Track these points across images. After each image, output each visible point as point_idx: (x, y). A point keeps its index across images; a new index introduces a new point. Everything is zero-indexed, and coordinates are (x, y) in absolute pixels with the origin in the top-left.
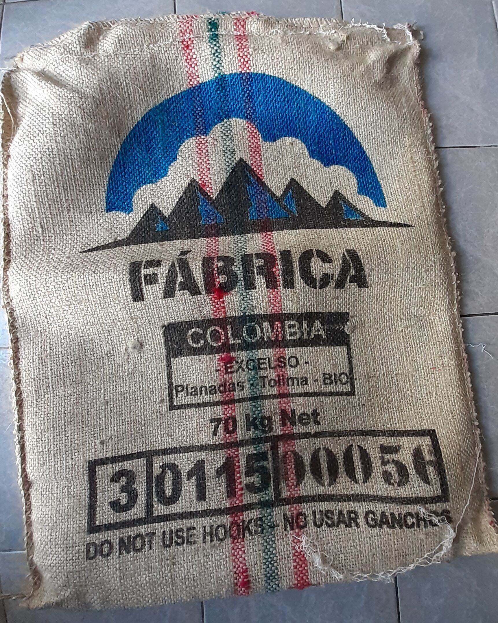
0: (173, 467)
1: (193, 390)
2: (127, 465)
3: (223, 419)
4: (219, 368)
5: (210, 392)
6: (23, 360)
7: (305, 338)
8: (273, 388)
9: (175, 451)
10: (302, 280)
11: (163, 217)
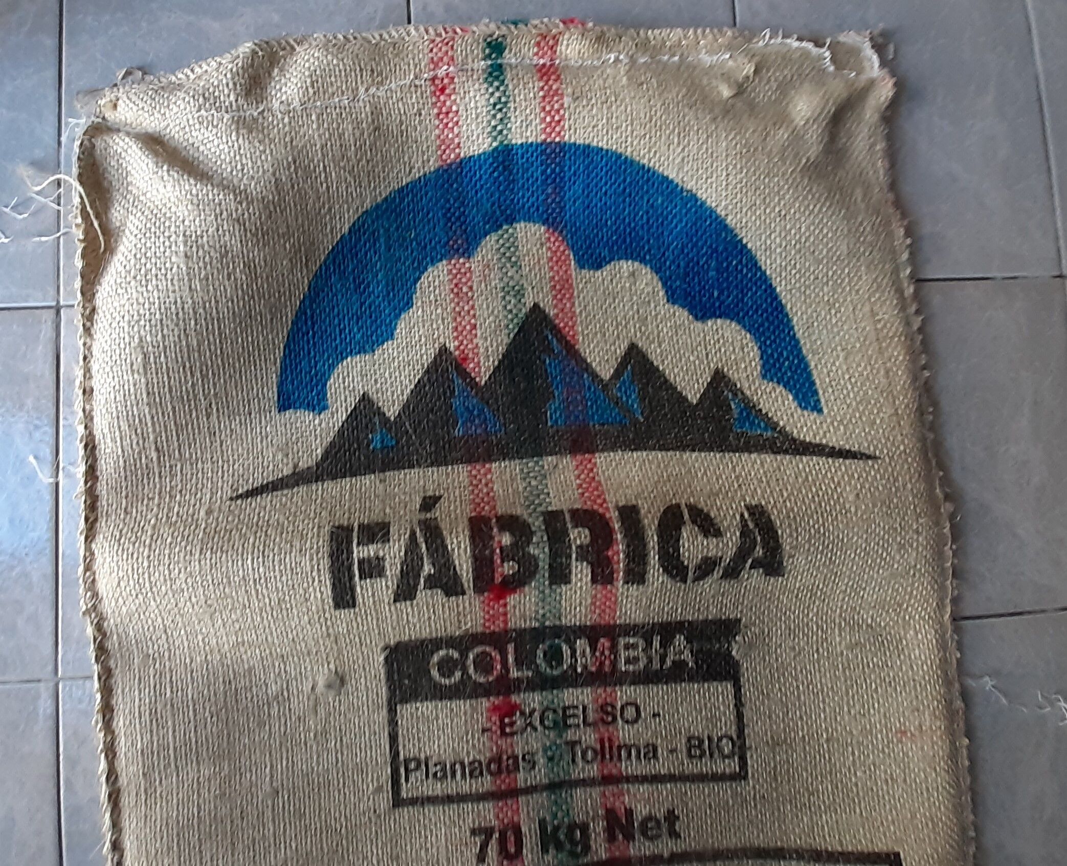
1: (438, 767)
3: (497, 829)
4: (489, 725)
5: (470, 773)
6: (120, 713)
7: (655, 668)
8: (590, 766)
10: (661, 570)
11: (385, 420)
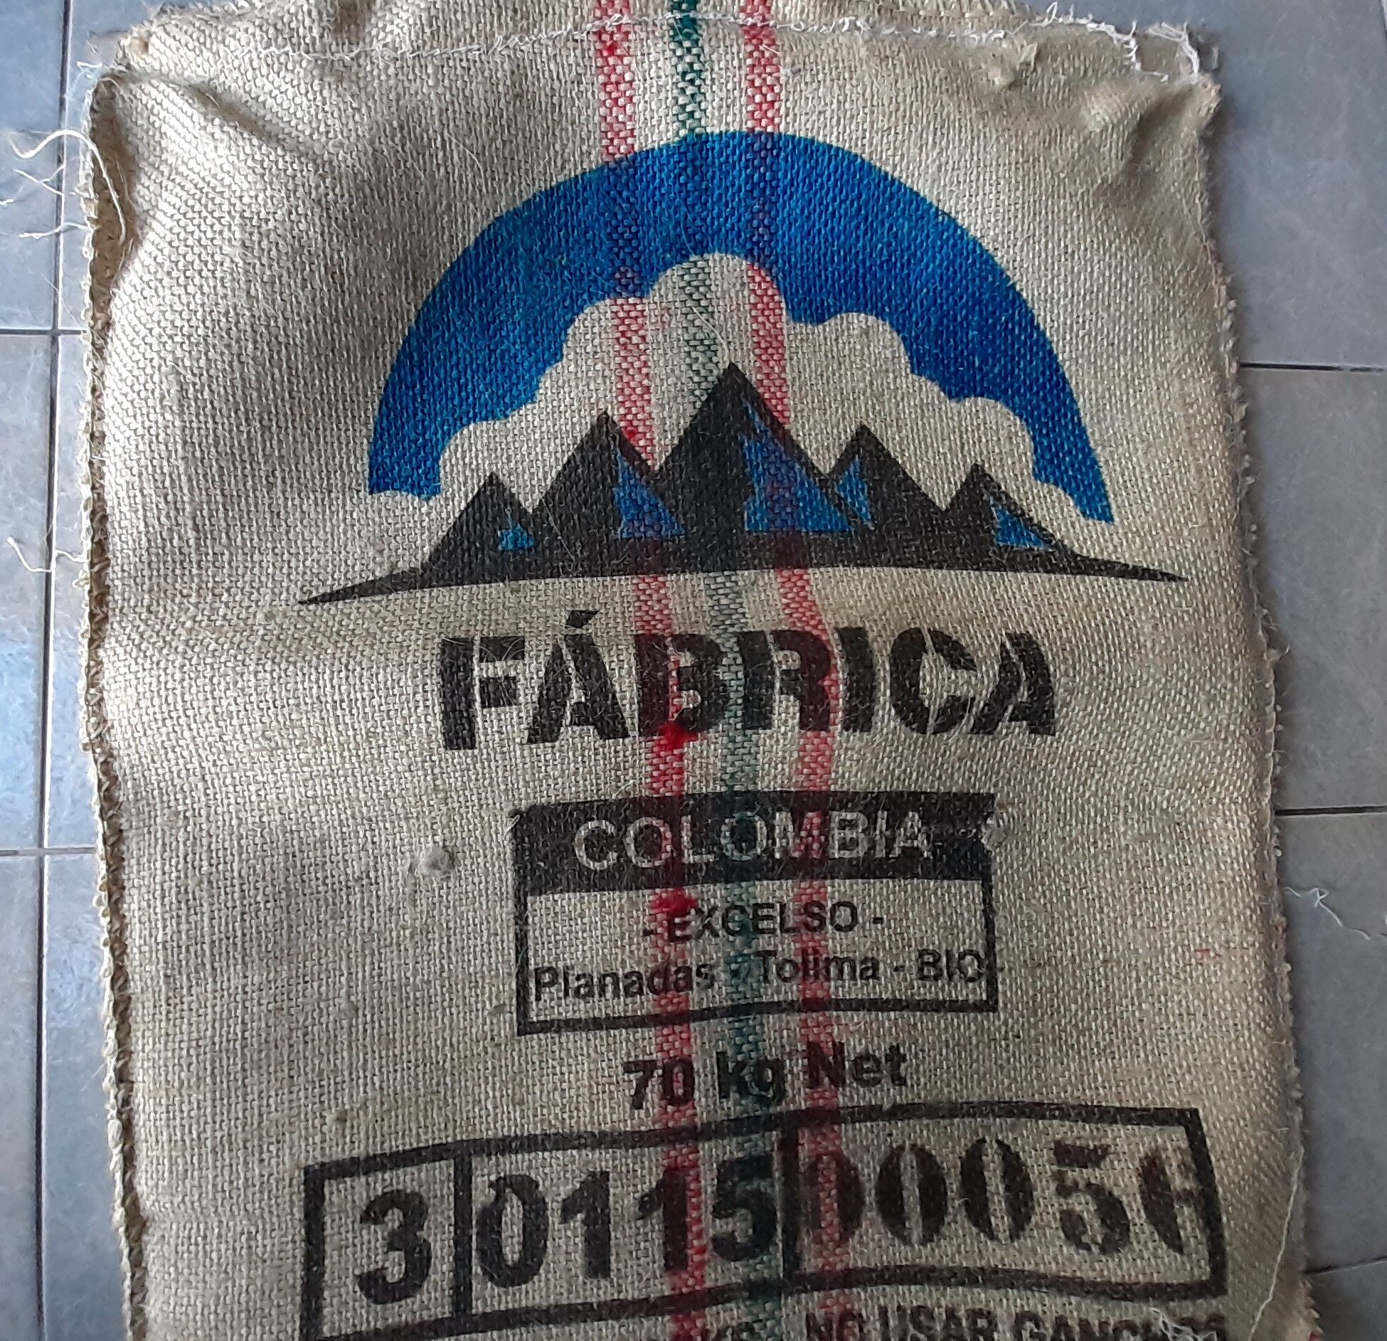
0: (525, 1188)
1: (582, 981)
2: (405, 1179)
3: (659, 1064)
4: (652, 926)
5: (626, 988)
6: (134, 891)
7: (878, 855)
8: (788, 984)
9: (531, 1143)
10: (893, 711)
11: (520, 512)
